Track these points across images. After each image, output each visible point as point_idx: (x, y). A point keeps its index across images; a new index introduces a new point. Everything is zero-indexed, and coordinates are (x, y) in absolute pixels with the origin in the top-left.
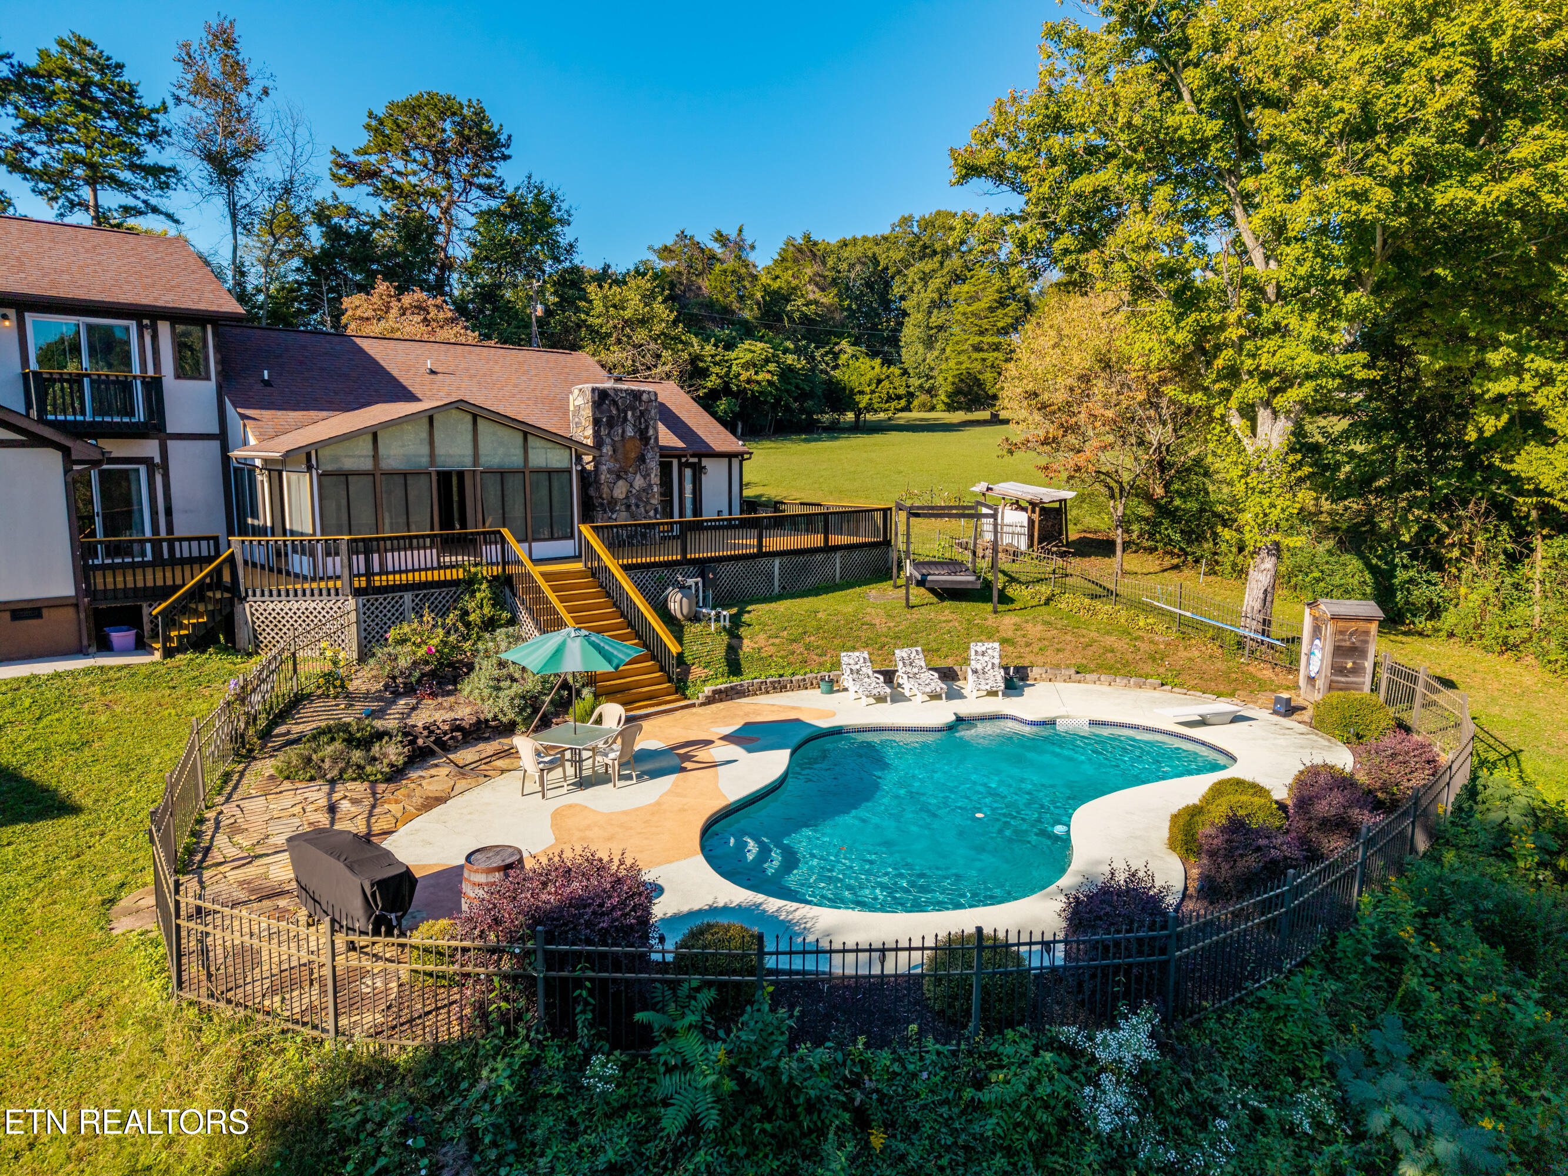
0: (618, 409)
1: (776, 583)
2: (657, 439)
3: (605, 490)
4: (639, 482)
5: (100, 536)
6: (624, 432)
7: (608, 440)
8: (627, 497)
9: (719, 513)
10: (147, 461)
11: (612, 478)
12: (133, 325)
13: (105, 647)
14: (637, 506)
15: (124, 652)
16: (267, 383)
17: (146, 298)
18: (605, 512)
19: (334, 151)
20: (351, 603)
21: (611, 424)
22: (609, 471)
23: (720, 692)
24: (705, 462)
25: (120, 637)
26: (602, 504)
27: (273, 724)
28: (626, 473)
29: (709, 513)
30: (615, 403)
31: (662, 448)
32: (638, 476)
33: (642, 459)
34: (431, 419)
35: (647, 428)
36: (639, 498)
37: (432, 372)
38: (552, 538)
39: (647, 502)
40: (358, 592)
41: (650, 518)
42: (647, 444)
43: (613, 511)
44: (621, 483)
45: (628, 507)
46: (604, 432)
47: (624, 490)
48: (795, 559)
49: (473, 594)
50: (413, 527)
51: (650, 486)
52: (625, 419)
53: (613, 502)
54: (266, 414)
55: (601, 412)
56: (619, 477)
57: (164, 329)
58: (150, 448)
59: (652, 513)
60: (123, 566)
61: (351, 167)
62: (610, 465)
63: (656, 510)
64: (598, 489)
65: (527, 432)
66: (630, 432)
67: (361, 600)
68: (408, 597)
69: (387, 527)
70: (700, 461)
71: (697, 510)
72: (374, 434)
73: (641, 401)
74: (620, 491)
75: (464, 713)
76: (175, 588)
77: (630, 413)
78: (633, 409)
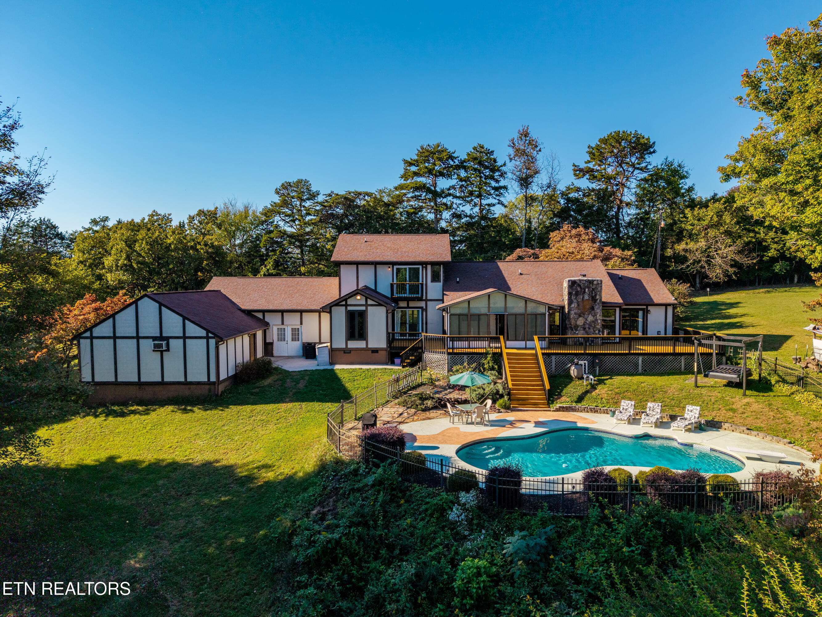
0: (581, 288)
1: (640, 368)
2: (601, 300)
3: (573, 322)
4: (590, 318)
5: (408, 331)
6: (583, 297)
7: (575, 301)
8: (584, 324)
9: (659, 333)
10: (422, 308)
11: (576, 316)
12: (420, 267)
13: (393, 363)
14: (589, 328)
15: (397, 365)
16: (458, 282)
17: (424, 259)
18: (572, 330)
19: (574, 165)
20: (446, 356)
21: (577, 294)
22: (575, 313)
23: (563, 407)
24: (650, 308)
25: (397, 361)
26: (571, 327)
27: (408, 391)
28: (584, 314)
29: (651, 333)
30: (579, 286)
31: (604, 303)
32: (590, 316)
33: (593, 308)
34: (489, 296)
35: (596, 295)
36: (590, 325)
37: (521, 274)
38: (516, 340)
39: (595, 327)
40: (449, 354)
41: (596, 334)
42: (595, 302)
43: (576, 330)
44: (581, 318)
45: (584, 329)
46: (573, 297)
47: (583, 322)
48: (652, 358)
49: (486, 359)
50: (481, 333)
51: (597, 320)
52: (584, 292)
53: (576, 327)
54: (452, 293)
55: (572, 290)
56: (580, 316)
57: (429, 267)
58: (423, 304)
59: (597, 332)
60: (403, 340)
61: (581, 170)
62: (576, 311)
63: (599, 331)
64: (569, 321)
65: (526, 300)
66: (586, 297)
67: (450, 356)
68: (465, 357)
69: (472, 333)
70: (647, 308)
71: (645, 331)
72: (469, 301)
73: (593, 284)
74: (580, 322)
75: (463, 397)
76: (407, 348)
77: (587, 290)
78: (589, 288)
